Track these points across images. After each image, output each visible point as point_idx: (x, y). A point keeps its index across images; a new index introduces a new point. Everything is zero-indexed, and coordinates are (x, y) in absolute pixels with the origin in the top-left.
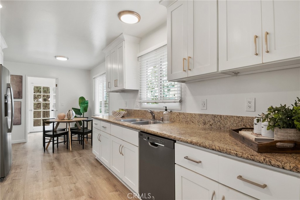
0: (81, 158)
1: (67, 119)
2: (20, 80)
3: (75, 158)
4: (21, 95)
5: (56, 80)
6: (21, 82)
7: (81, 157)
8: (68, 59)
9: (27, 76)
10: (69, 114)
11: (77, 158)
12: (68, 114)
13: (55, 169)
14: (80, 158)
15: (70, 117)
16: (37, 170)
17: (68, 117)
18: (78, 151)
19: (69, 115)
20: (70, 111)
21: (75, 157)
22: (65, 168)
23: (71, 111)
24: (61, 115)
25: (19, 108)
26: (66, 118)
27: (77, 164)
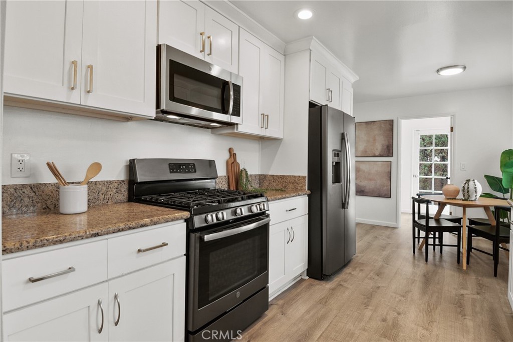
0: (478, 297)
1: (460, 199)
2: (390, 126)
3: (462, 292)
4: (391, 151)
5: (451, 118)
6: (392, 130)
7: (478, 294)
8: (465, 68)
9: (399, 119)
10: (466, 188)
11: (469, 293)
12: (464, 187)
13: (409, 299)
14: (476, 296)
15: (469, 196)
16: (379, 285)
17: (464, 195)
18: (480, 278)
19: (466, 191)
20: (468, 181)
21: (466, 289)
22: (429, 305)
23: (471, 183)
24: (450, 190)
25: (388, 172)
26: (460, 196)
27: (459, 310)
